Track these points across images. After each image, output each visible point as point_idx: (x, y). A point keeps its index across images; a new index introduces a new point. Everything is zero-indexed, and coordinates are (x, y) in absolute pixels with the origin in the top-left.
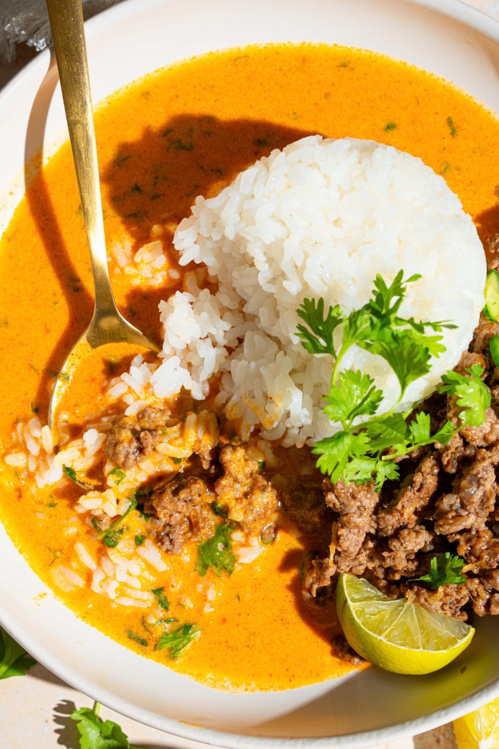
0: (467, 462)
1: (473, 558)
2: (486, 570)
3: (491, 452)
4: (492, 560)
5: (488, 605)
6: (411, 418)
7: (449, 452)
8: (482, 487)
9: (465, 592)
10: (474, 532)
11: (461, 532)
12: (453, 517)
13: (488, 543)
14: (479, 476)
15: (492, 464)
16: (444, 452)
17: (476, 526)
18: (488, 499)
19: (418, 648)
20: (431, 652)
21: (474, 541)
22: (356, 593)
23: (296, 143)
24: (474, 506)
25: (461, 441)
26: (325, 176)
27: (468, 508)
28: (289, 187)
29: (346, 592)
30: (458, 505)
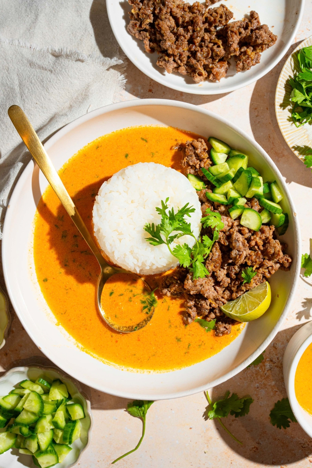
0: (229, 237)
1: (254, 263)
2: (261, 264)
3: (233, 228)
4: (260, 259)
5: (269, 272)
6: (202, 240)
7: (222, 239)
8: (240, 241)
9: (260, 275)
10: (248, 256)
11: (245, 259)
12: (239, 257)
13: (255, 255)
14: (236, 239)
15: (237, 231)
16: (220, 241)
17: (247, 253)
18: (245, 243)
19: (260, 304)
20: (264, 301)
21: (250, 258)
22: (229, 308)
23: (100, 189)
24: (242, 248)
25: (223, 233)
26: (117, 192)
27: (241, 251)
28: (109, 204)
29: (227, 311)
30: (237, 252)
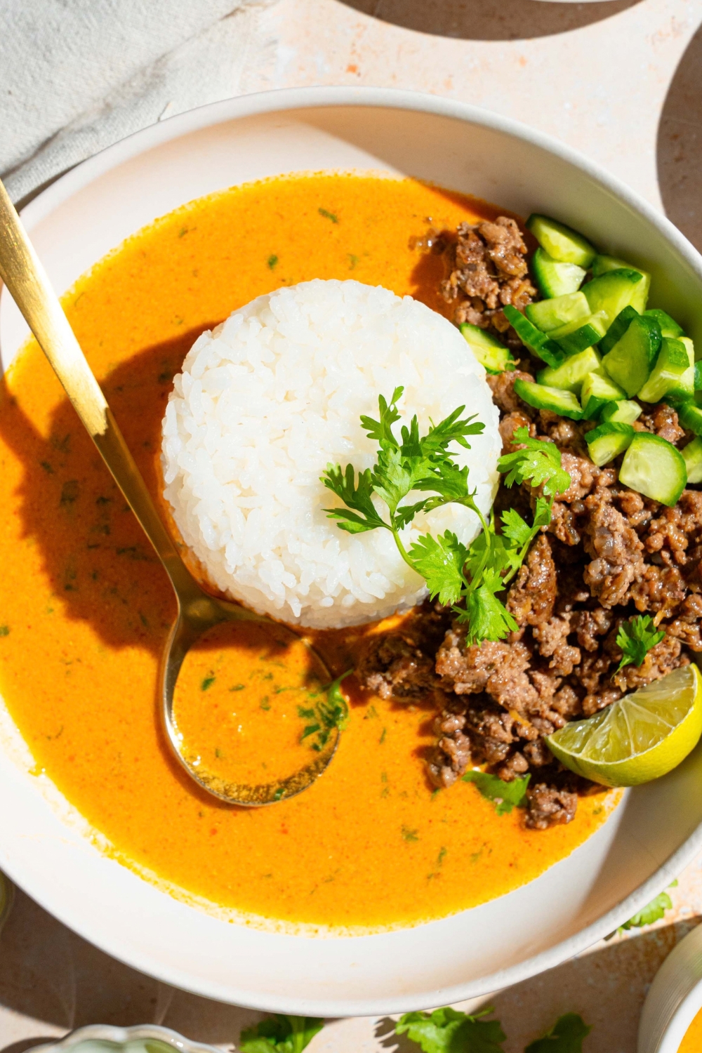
0: (583, 520)
1: (658, 605)
2: (677, 607)
3: (598, 493)
4: (677, 593)
6: (500, 526)
7: (560, 526)
8: (616, 534)
9: (673, 641)
10: (640, 580)
11: (629, 590)
12: (612, 582)
13: (660, 579)
14: (606, 525)
15: (607, 503)
16: (555, 530)
17: (638, 573)
18: (631, 540)
19: (670, 730)
21: (646, 588)
22: (574, 742)
23: (189, 354)
24: (623, 556)
25: (563, 506)
26: (242, 364)
27: (619, 562)
28: (216, 399)
29: (565, 750)
30: (607, 566)
